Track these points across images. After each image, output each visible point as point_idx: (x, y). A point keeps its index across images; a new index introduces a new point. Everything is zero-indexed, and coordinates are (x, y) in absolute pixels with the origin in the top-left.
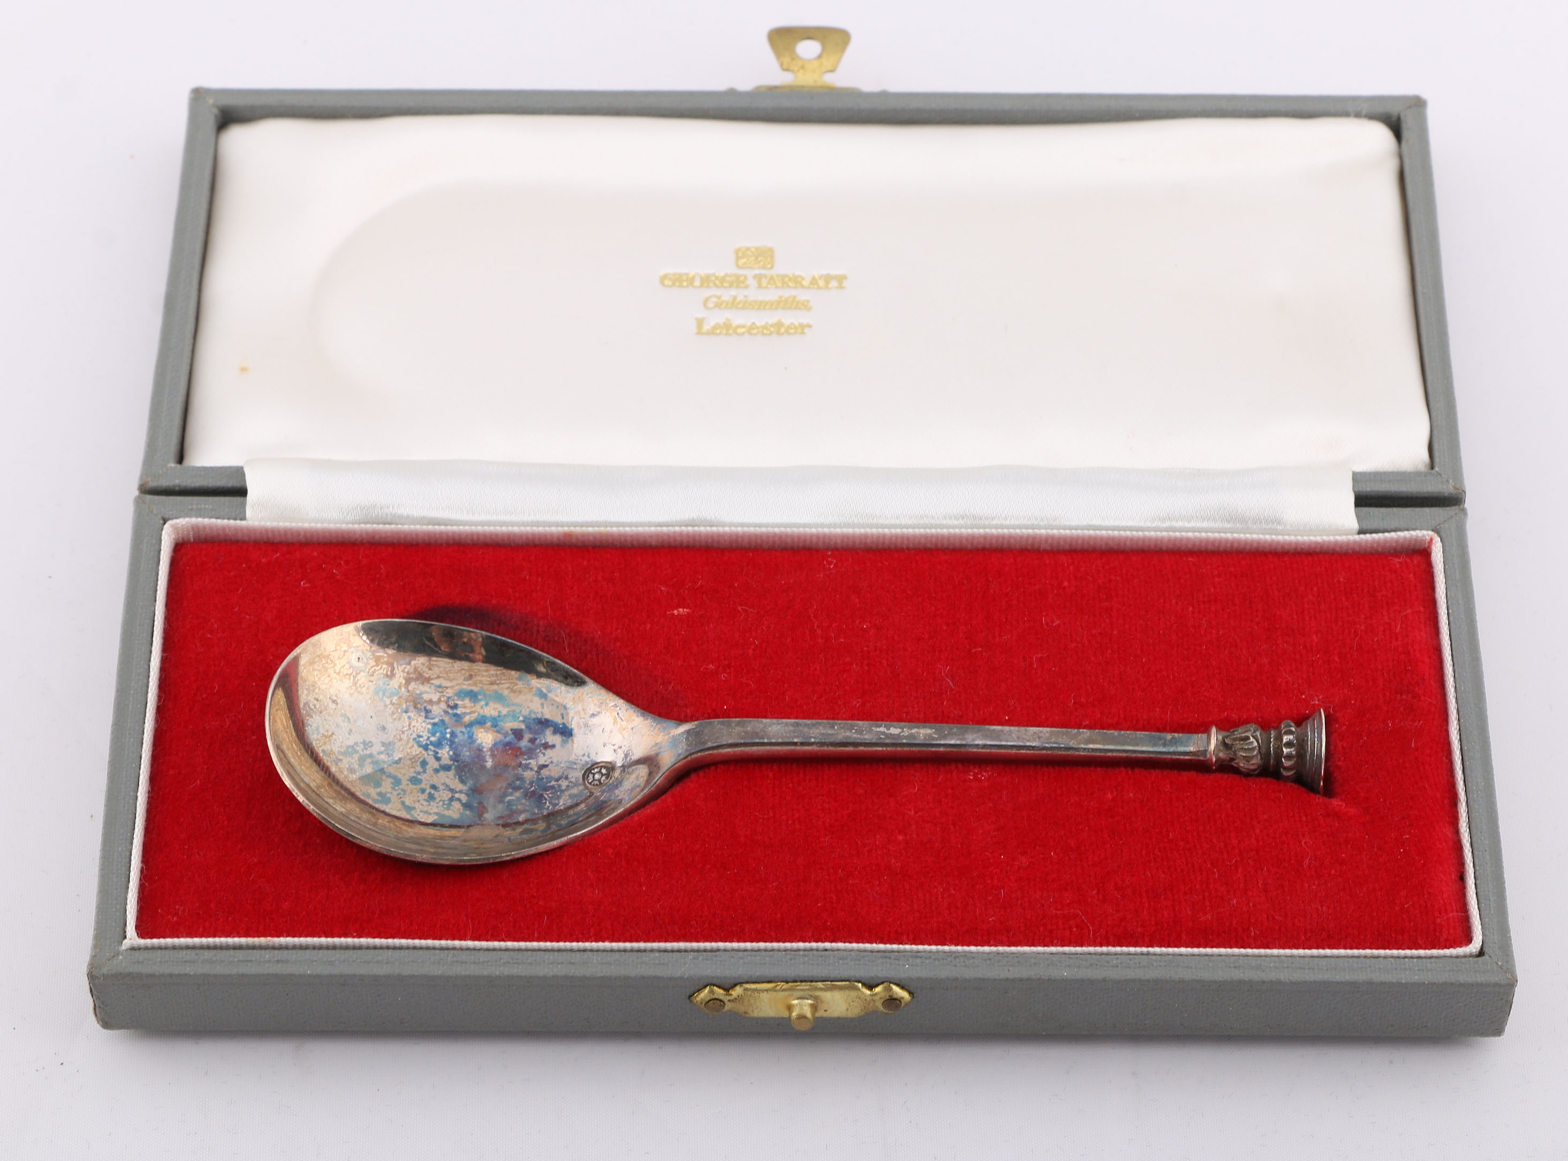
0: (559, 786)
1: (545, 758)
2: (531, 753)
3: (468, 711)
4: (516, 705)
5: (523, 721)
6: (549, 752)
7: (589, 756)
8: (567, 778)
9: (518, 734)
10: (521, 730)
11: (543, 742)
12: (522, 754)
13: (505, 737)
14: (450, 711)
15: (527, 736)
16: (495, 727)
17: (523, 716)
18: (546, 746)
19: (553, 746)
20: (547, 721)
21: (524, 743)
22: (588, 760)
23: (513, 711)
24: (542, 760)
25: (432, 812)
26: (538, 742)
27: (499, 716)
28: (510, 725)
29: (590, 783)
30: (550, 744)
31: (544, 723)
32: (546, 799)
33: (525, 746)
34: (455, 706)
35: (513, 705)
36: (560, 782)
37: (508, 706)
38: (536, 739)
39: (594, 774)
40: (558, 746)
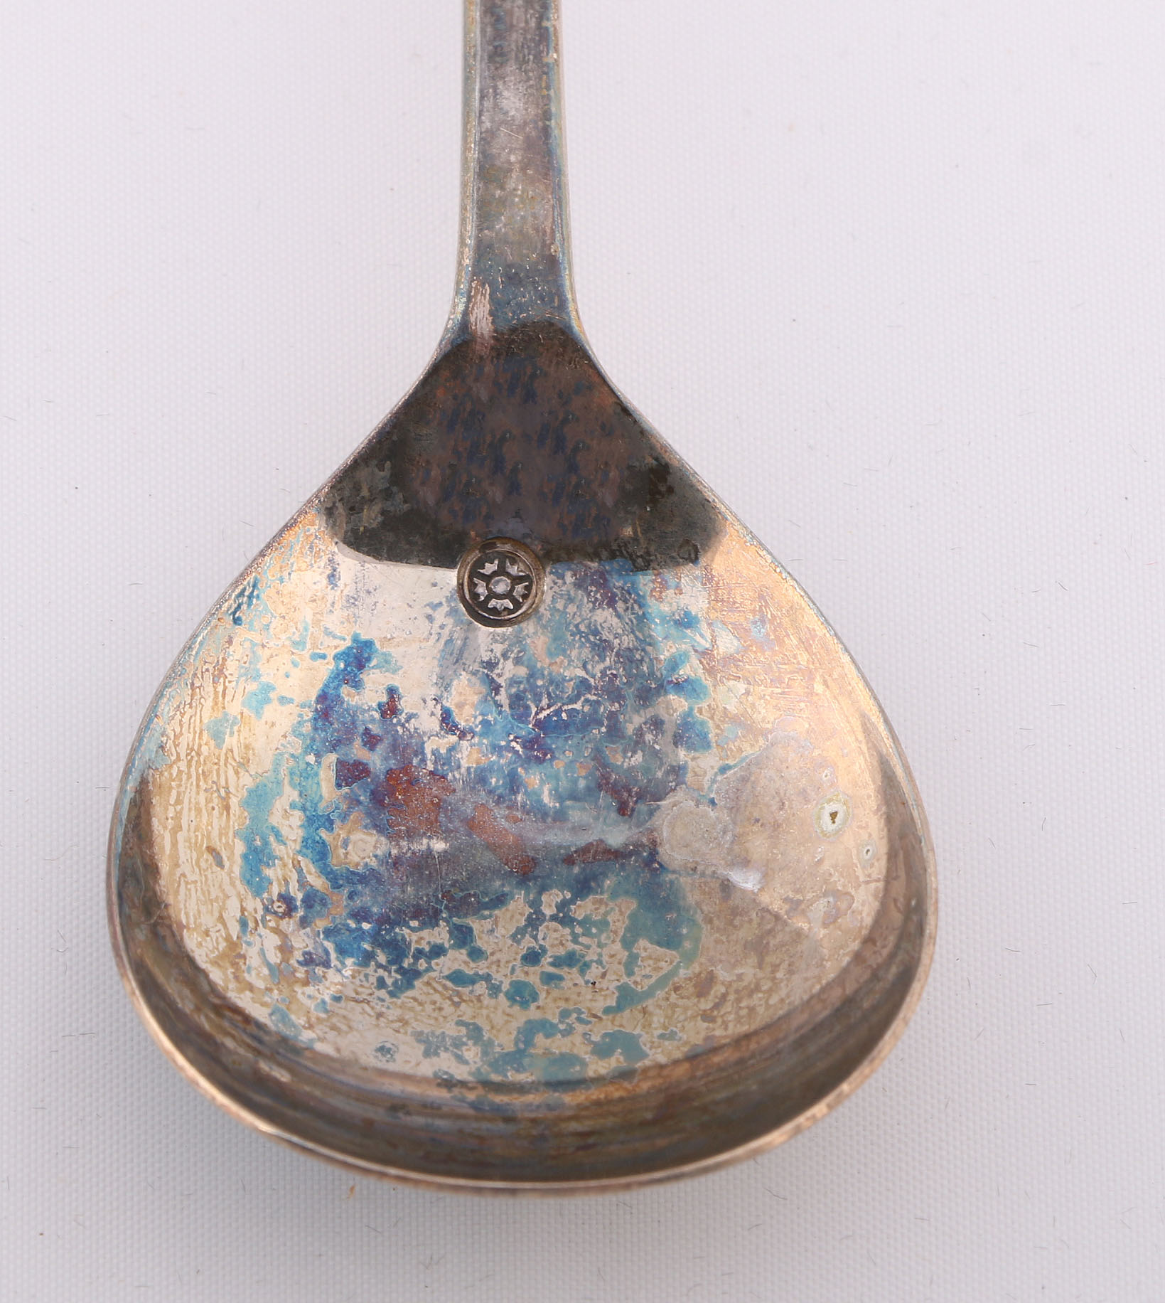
0: (513, 682)
1: (424, 715)
2: (406, 749)
3: (295, 876)
4: (277, 764)
5: (318, 755)
6: (407, 704)
7: (436, 606)
8: (491, 665)
9: (351, 773)
10: (340, 763)
11: (377, 715)
12: (406, 768)
13: (359, 802)
14: (300, 913)
15: (357, 751)
16: (331, 822)
17: (306, 753)
18: (390, 709)
19: (392, 692)
20: (323, 697)
21: (377, 761)
22: (445, 608)
23: (292, 774)
24: (428, 722)
25: (624, 955)
26: (375, 729)
27: (304, 809)
28: (326, 788)
29: (518, 605)
30: (385, 699)
31: (326, 706)
32: (558, 713)
33: (386, 759)
34: (286, 899)
35: (276, 771)
36: (501, 681)
37: (279, 783)
38: (367, 731)
39: (492, 595)
40: (396, 681)
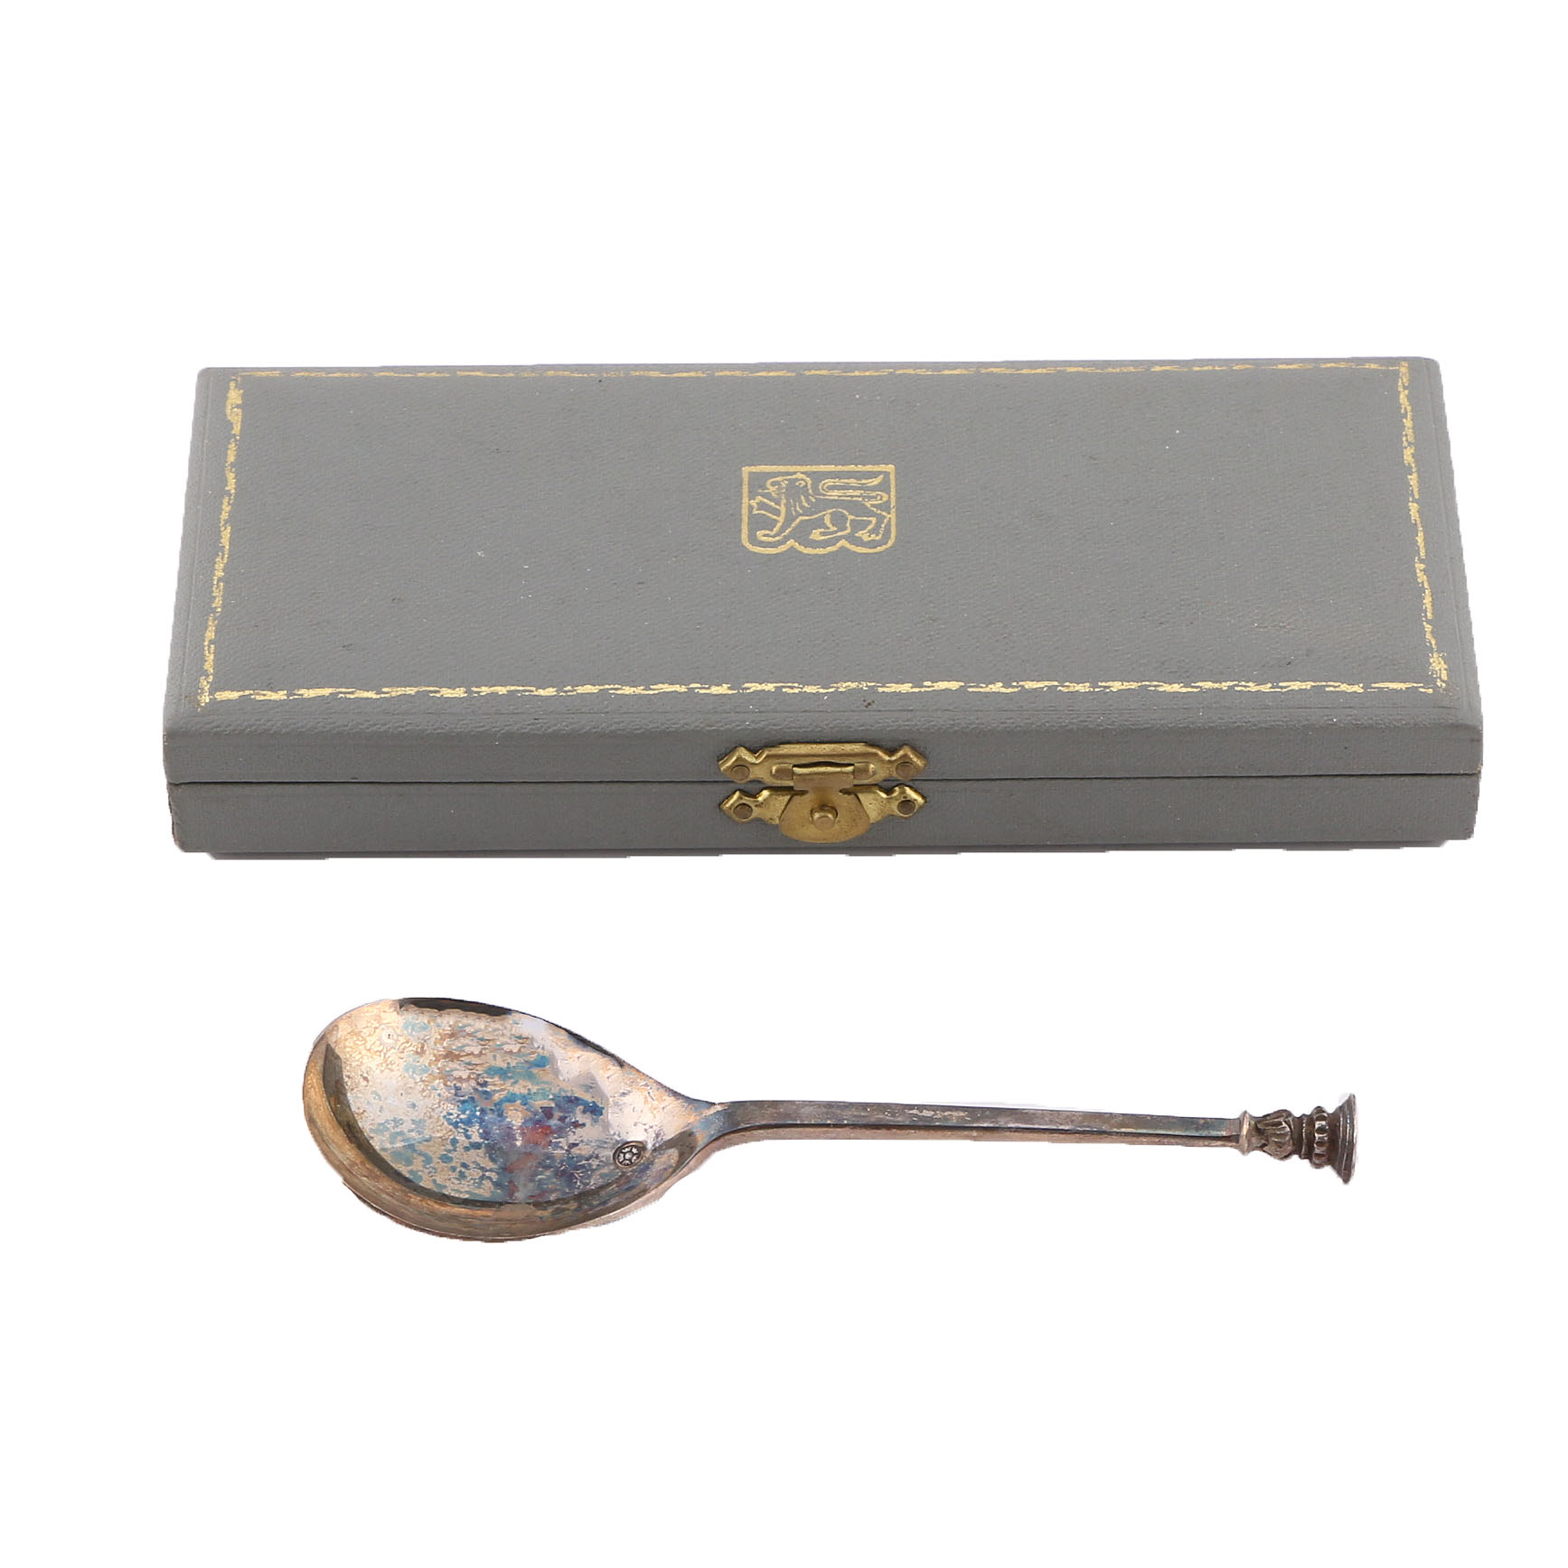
0: (590, 1165)
1: (575, 1137)
2: (561, 1132)
3: (497, 1089)
4: (546, 1083)
5: (553, 1099)
6: (579, 1130)
7: (619, 1136)
8: (597, 1157)
9: (548, 1113)
10: (552, 1108)
11: (573, 1120)
12: (552, 1132)
13: (535, 1115)
14: (480, 1089)
15: (557, 1114)
16: (525, 1104)
17: (553, 1094)
18: (576, 1125)
19: (584, 1125)
20: (577, 1099)
21: (554, 1122)
22: (618, 1139)
23: (543, 1089)
24: (572, 1139)
25: (463, 1190)
26: (567, 1120)
27: (529, 1094)
28: (540, 1103)
29: (621, 1163)
30: (580, 1122)
31: (574, 1101)
32: (576, 1178)
33: (555, 1125)
34: (485, 1084)
35: (542, 1083)
36: (590, 1161)
37: (538, 1084)
38: (566, 1117)
39: (625, 1154)
40: (587, 1125)
